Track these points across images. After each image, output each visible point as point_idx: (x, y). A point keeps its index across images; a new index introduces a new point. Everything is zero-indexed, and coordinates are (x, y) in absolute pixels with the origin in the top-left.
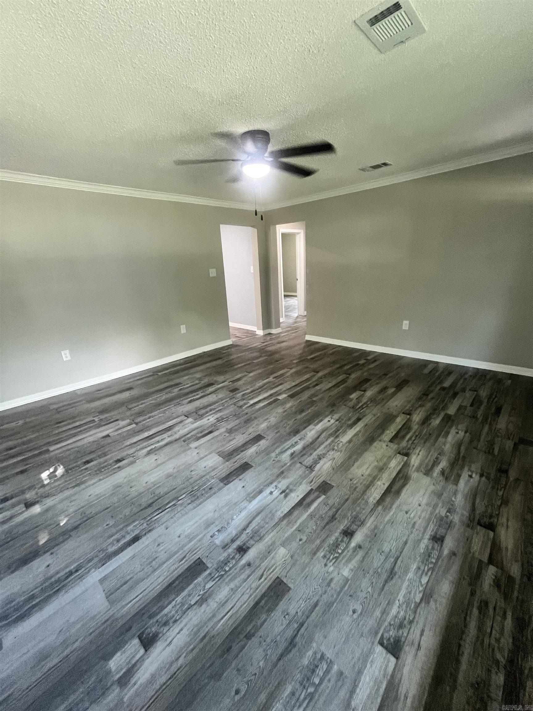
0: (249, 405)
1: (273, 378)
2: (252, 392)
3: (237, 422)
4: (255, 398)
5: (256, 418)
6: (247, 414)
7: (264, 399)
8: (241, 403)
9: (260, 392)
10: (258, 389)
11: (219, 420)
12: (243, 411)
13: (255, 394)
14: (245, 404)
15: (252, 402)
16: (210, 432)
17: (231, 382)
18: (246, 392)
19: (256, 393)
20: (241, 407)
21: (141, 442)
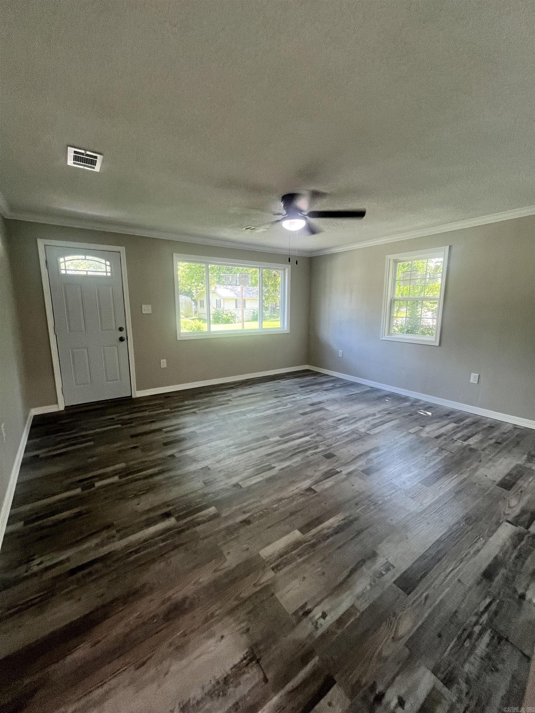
0: (310, 436)
1: (274, 467)
2: (306, 450)
3: (320, 424)
4: (303, 442)
5: (305, 424)
6: (312, 429)
7: (294, 439)
8: (318, 439)
9: (298, 448)
10: (299, 452)
11: (335, 428)
12: (315, 432)
13: (303, 447)
14: (314, 437)
15: (307, 438)
16: (339, 420)
17: (338, 472)
18: (314, 451)
19: (301, 448)
20: (318, 435)
21: (387, 420)
